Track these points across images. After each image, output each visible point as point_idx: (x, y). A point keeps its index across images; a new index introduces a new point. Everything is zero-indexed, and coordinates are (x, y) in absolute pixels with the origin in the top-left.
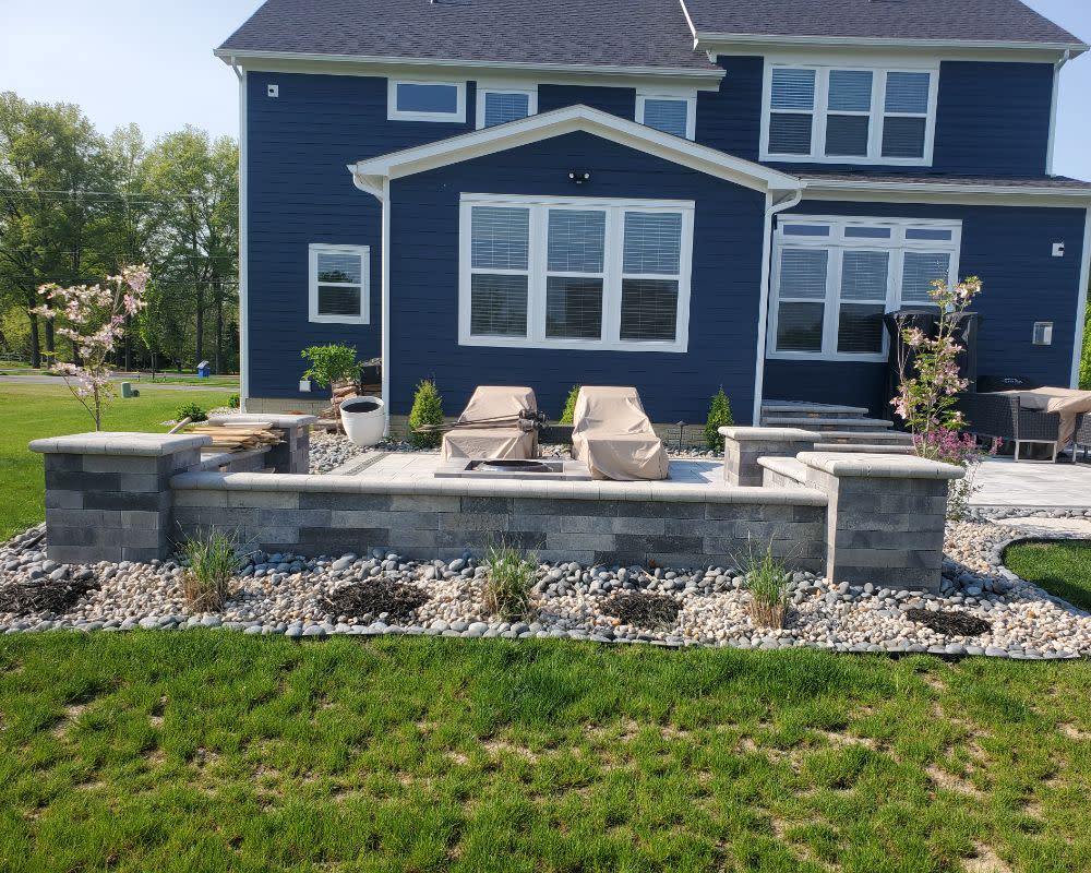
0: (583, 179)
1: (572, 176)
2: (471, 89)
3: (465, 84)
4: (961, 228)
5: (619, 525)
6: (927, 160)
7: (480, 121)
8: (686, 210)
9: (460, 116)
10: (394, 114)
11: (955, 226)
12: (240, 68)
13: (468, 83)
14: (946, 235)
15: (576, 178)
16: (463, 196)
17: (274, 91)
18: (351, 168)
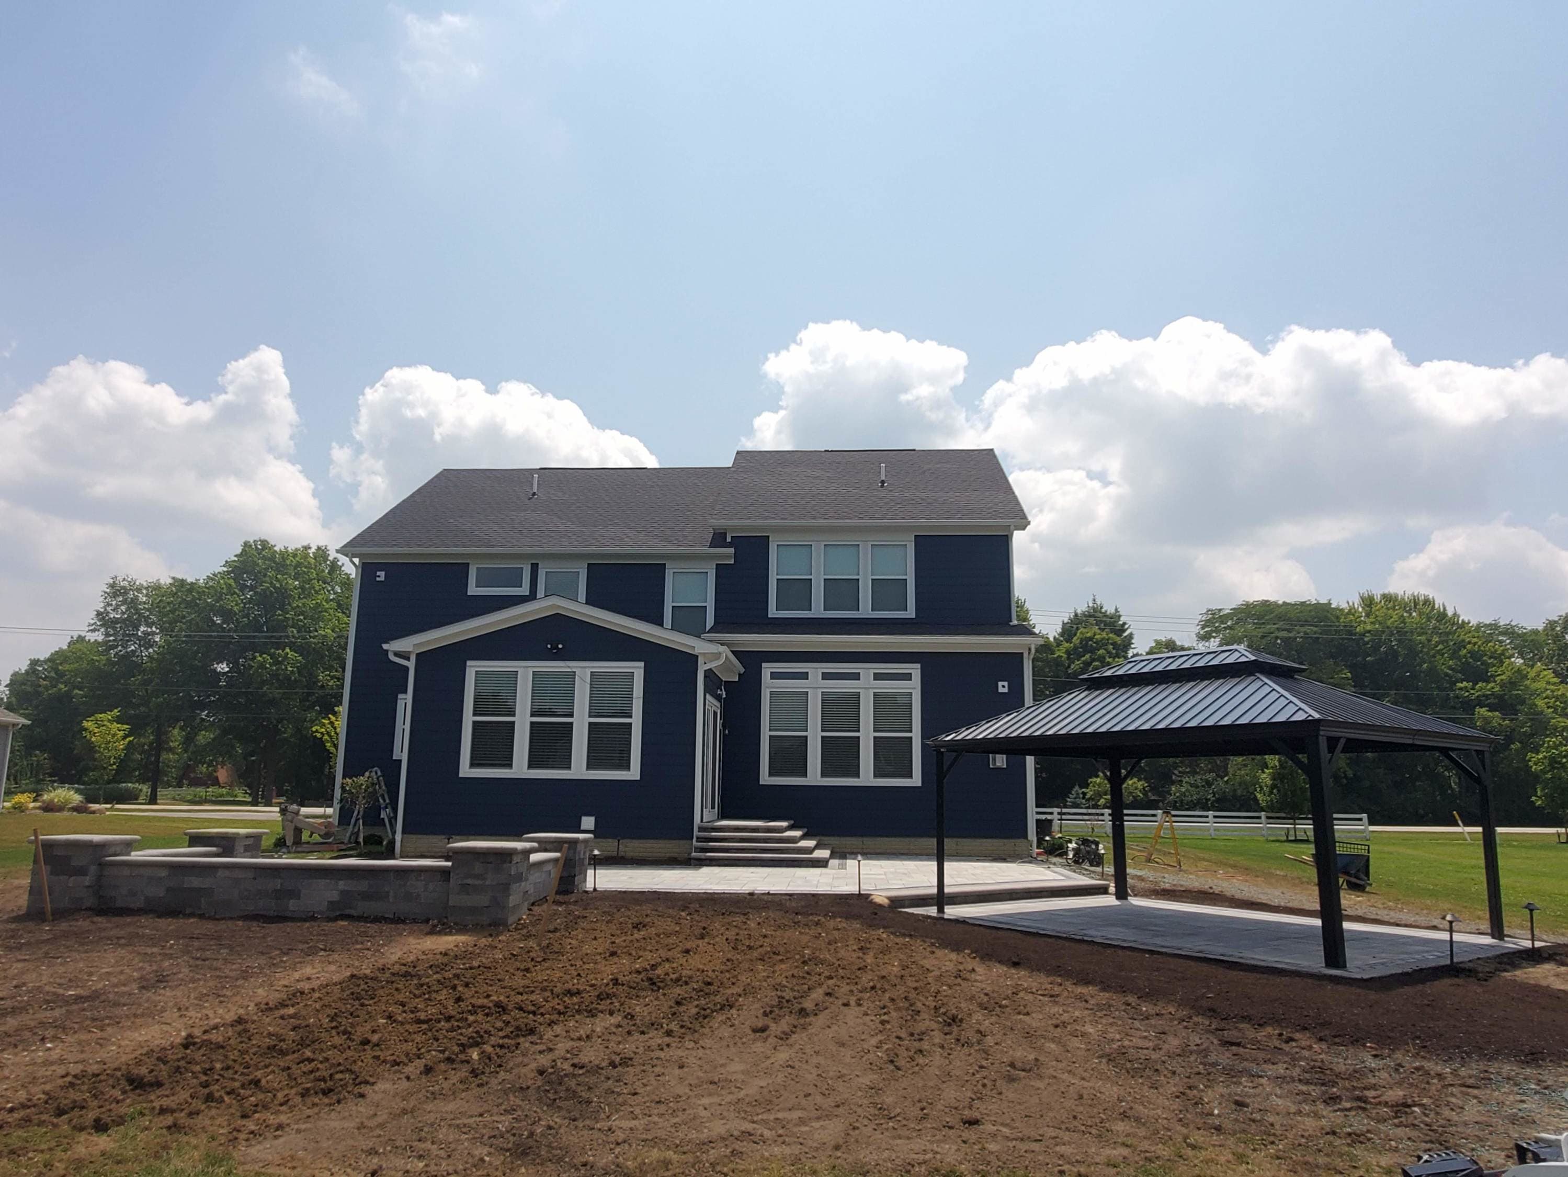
0: (557, 648)
1: (549, 646)
2: (535, 568)
3: (530, 566)
4: (919, 671)
5: (342, 885)
6: (911, 613)
7: (541, 593)
8: (637, 669)
9: (525, 590)
10: (473, 590)
11: (915, 670)
12: (356, 560)
13: (532, 564)
14: (908, 677)
15: (552, 648)
16: (469, 663)
17: (381, 576)
18: (385, 646)
